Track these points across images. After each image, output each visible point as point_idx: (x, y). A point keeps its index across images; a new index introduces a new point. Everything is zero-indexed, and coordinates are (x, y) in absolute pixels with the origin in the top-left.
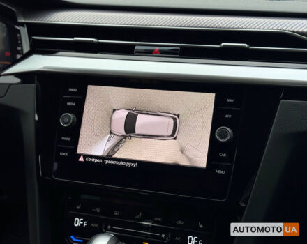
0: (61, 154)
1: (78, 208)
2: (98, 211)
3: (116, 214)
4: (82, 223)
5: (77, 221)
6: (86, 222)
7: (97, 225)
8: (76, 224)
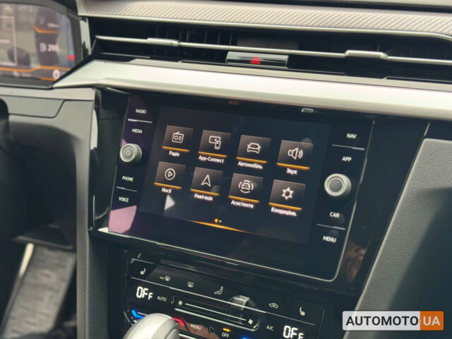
0: (120, 199)
1: (142, 273)
2: (167, 279)
3: (190, 286)
4: (146, 294)
5: (140, 290)
6: (151, 293)
7: (164, 299)
8: (139, 294)
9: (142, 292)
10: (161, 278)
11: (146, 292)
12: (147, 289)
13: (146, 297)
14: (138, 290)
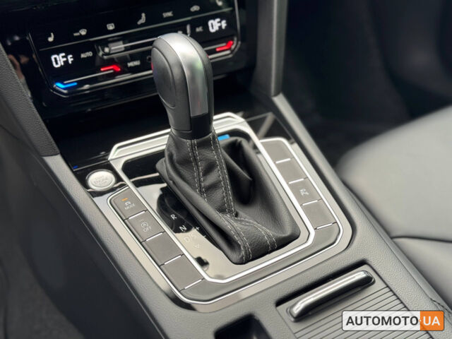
2: (83, 33)
4: (65, 59)
5: (55, 59)
6: (70, 56)
7: (90, 54)
8: (57, 63)
9: (59, 60)
10: (76, 34)
11: (63, 57)
12: (64, 54)
13: (66, 62)
14: (53, 60)
